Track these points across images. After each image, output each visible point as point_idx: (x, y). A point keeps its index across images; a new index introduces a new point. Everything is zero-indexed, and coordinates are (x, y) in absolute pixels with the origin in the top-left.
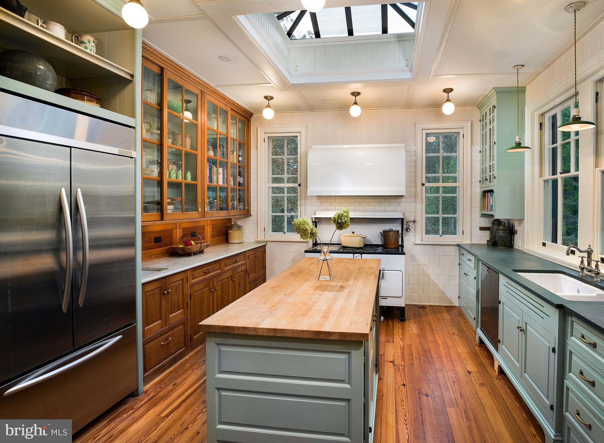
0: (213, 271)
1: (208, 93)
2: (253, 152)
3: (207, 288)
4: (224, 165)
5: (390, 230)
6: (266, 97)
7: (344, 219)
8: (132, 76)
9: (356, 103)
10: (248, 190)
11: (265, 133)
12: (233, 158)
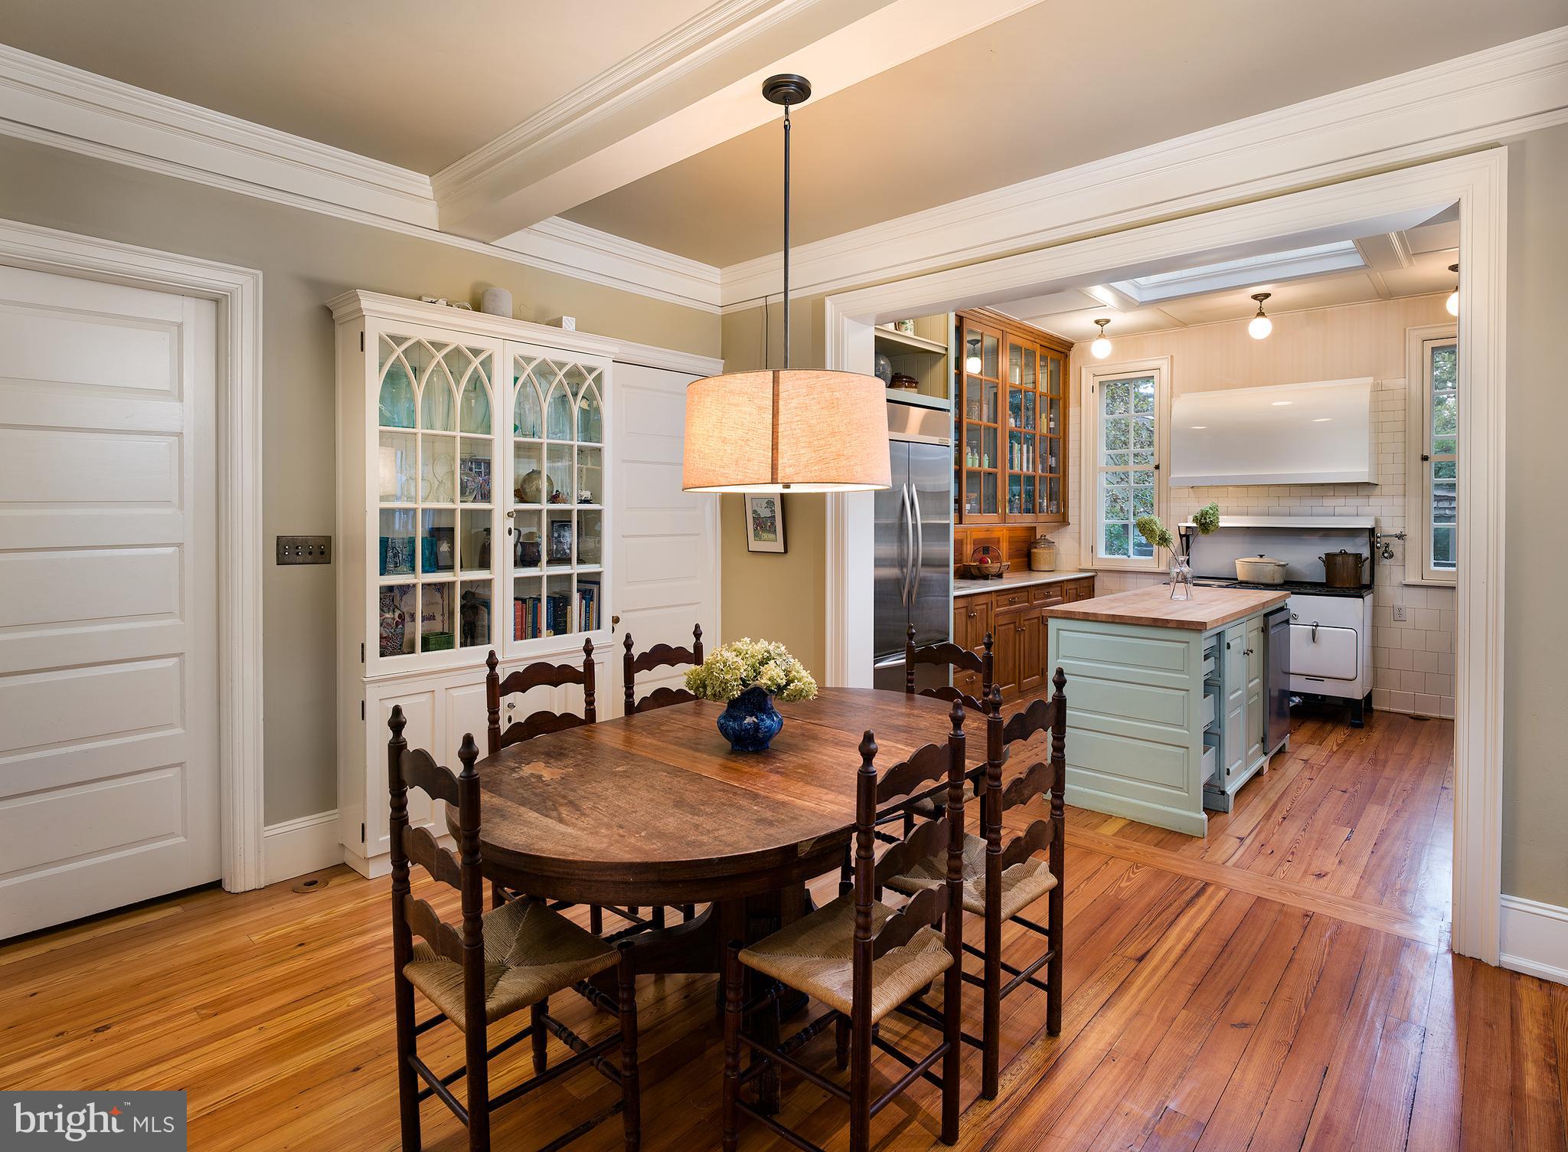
0: (1019, 603)
1: (1010, 331)
2: (1073, 411)
3: (1012, 626)
4: (1030, 440)
5: (1341, 552)
6: (1097, 322)
7: (1210, 518)
8: (946, 349)
9: (1261, 314)
10: (1064, 480)
11: (1095, 375)
12: (1044, 425)
